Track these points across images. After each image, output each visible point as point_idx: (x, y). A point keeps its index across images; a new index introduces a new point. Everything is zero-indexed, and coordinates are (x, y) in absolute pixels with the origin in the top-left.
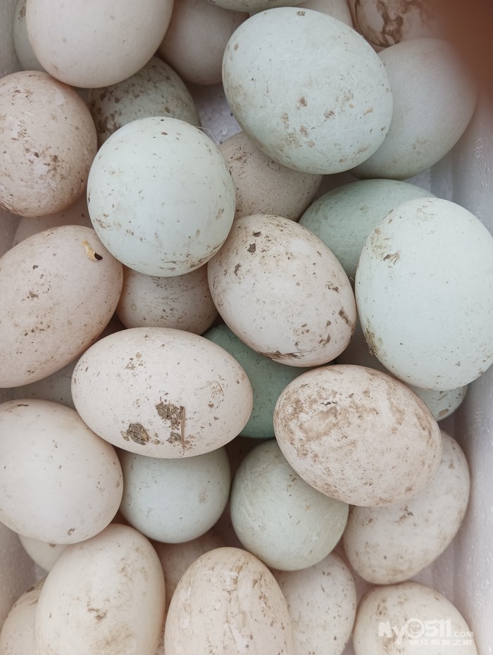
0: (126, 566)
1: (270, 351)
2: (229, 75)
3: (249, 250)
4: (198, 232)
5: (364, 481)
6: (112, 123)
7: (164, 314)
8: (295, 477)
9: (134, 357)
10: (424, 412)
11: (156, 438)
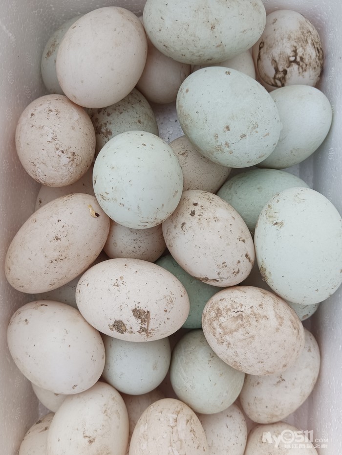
0: (107, 409)
1: (202, 277)
2: (182, 107)
3: (190, 214)
4: (163, 205)
5: (258, 361)
6: (105, 128)
7: (134, 250)
8: (213, 355)
9: (119, 279)
10: (295, 318)
11: (131, 330)
